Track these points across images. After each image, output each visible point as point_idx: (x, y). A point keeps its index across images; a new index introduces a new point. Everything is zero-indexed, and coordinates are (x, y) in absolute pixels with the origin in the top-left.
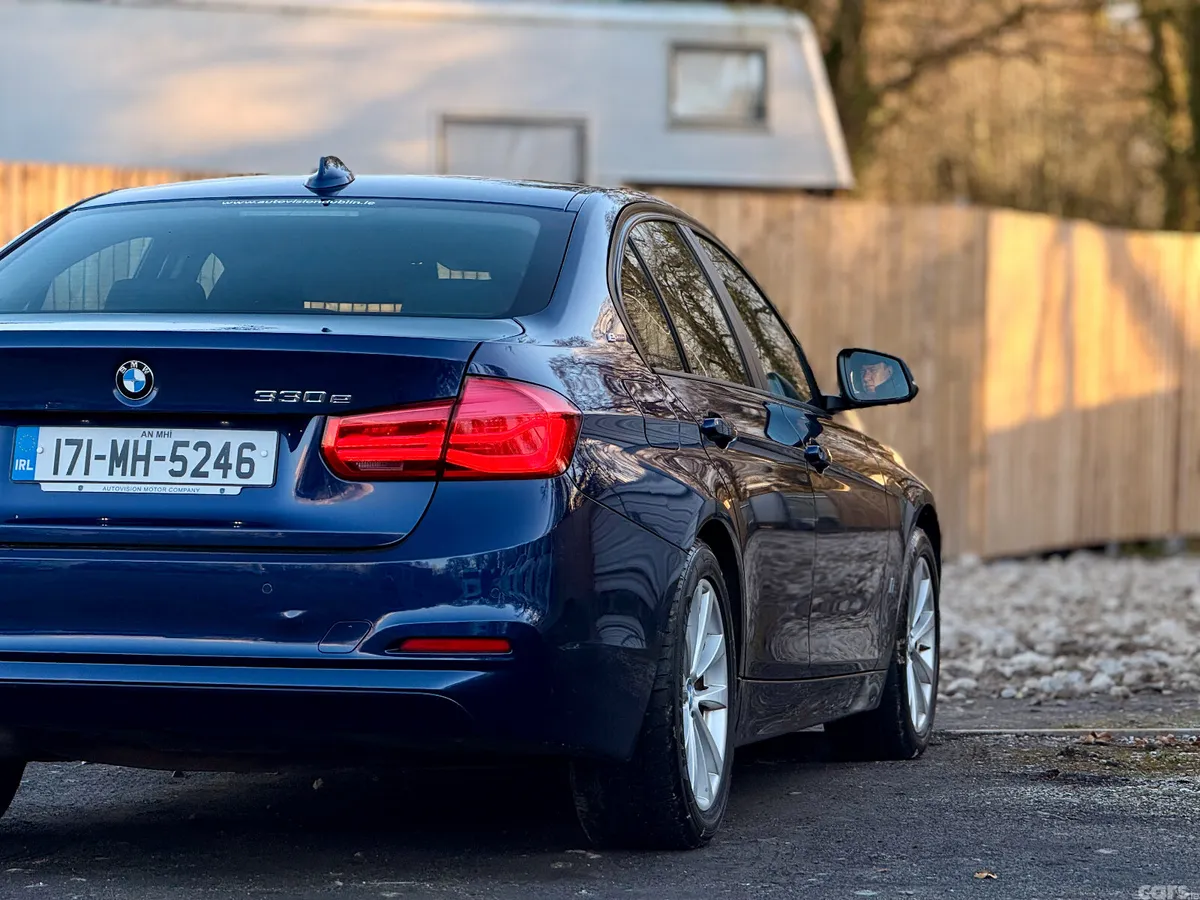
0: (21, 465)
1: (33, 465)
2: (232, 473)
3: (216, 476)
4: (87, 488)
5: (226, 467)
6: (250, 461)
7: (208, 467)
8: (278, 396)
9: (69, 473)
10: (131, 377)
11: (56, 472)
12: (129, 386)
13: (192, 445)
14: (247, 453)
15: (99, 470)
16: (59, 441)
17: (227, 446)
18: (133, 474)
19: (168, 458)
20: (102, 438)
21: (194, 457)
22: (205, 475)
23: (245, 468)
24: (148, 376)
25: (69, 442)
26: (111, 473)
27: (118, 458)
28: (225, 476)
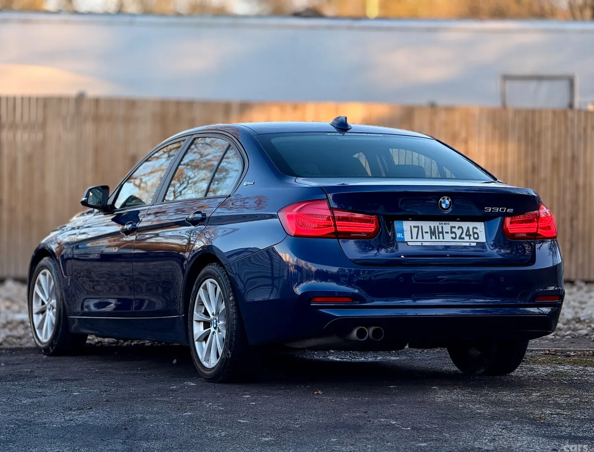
0: (399, 235)
1: (403, 235)
2: (472, 237)
3: (467, 239)
4: (424, 244)
5: (470, 236)
6: (477, 233)
7: (464, 235)
8: (492, 210)
9: (417, 238)
10: (444, 202)
11: (412, 238)
12: (444, 206)
13: (457, 228)
14: (475, 230)
15: (427, 237)
16: (411, 227)
17: (468, 228)
18: (439, 238)
19: (450, 232)
20: (426, 225)
21: (459, 232)
22: (463, 238)
23: (476, 236)
24: (450, 202)
25: (414, 227)
26: (431, 238)
27: (433, 233)
28: (470, 239)
